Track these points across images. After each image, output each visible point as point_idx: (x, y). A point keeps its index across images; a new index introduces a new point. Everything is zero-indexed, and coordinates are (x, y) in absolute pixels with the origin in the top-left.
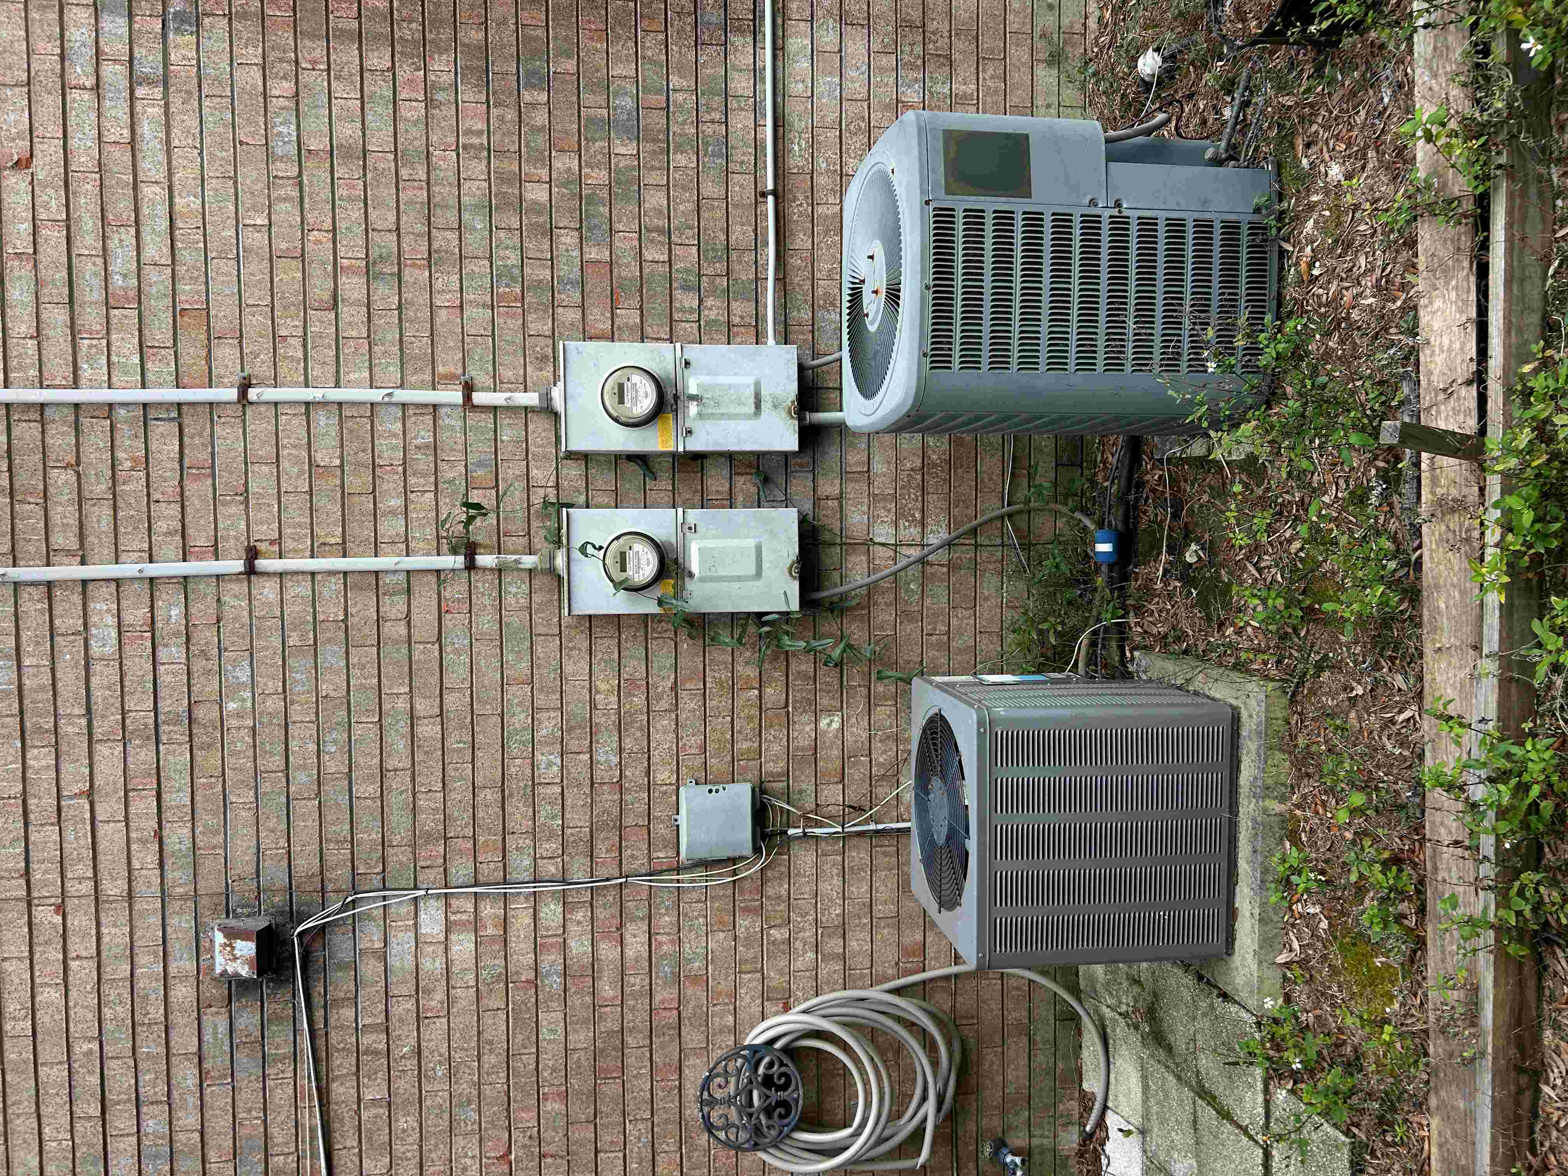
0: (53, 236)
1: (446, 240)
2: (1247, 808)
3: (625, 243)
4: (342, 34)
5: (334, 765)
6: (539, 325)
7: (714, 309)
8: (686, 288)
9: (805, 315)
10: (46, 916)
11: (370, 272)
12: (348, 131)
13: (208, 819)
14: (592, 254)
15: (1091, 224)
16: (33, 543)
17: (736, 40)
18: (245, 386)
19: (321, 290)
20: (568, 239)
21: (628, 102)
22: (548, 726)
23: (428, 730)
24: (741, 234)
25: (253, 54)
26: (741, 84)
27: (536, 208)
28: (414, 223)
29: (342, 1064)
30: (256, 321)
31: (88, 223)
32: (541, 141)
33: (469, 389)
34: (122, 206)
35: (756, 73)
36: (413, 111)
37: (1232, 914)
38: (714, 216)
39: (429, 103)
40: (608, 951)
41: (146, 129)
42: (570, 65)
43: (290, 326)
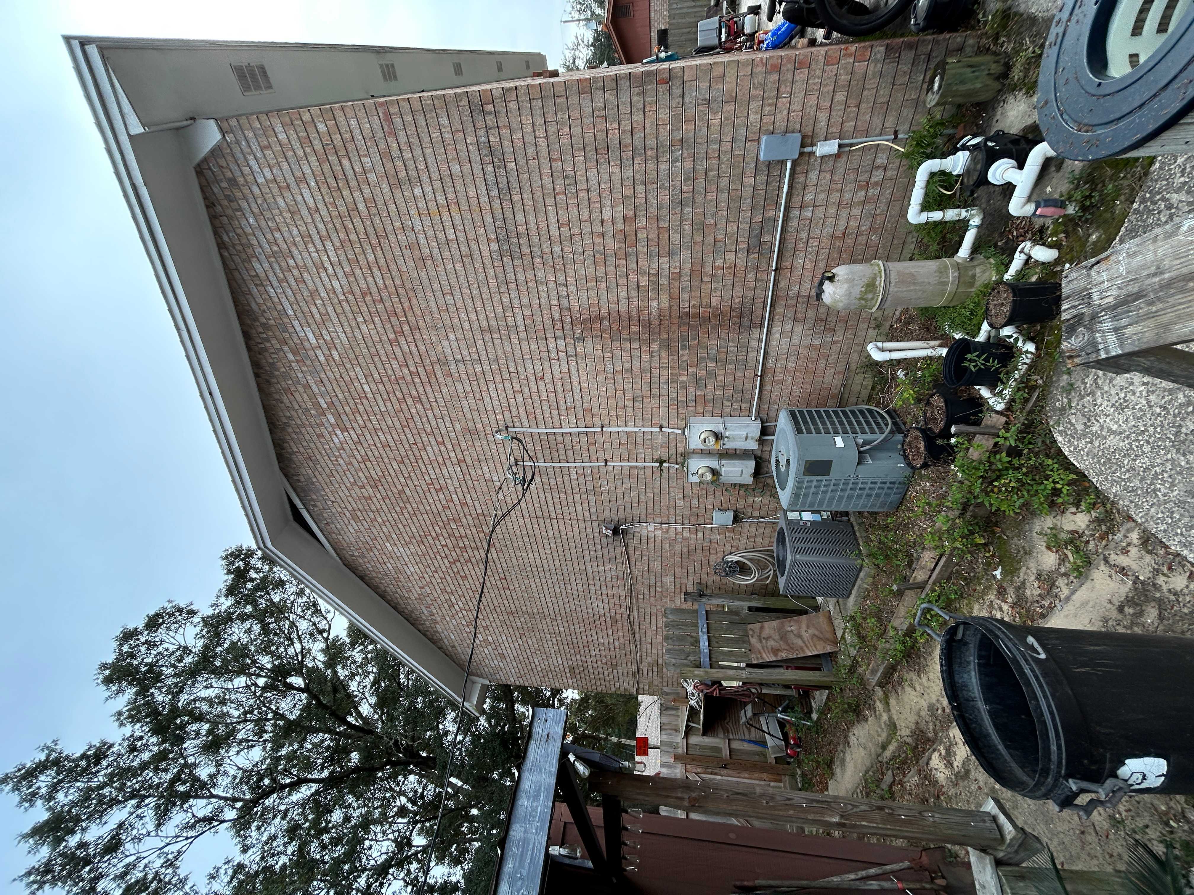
0: (552, 395)
1: (655, 391)
3: (710, 390)
4: (625, 339)
5: (627, 499)
6: (682, 411)
7: (736, 406)
8: (728, 400)
9: (767, 406)
11: (634, 399)
12: (627, 365)
13: (599, 508)
14: (699, 393)
15: (847, 482)
16: (556, 459)
17: (754, 330)
18: (602, 427)
19: (621, 404)
20: (692, 390)
21: (714, 352)
22: (680, 496)
23: (650, 495)
24: (748, 386)
25: (599, 347)
26: (754, 344)
27: (683, 382)
28: (646, 387)
30: (604, 412)
31: (560, 392)
32: (685, 364)
33: (661, 427)
34: (568, 387)
35: (760, 340)
36: (646, 358)
38: (739, 383)
39: (651, 356)
40: (693, 536)
41: (572, 368)
42: (696, 342)
43: (613, 413)
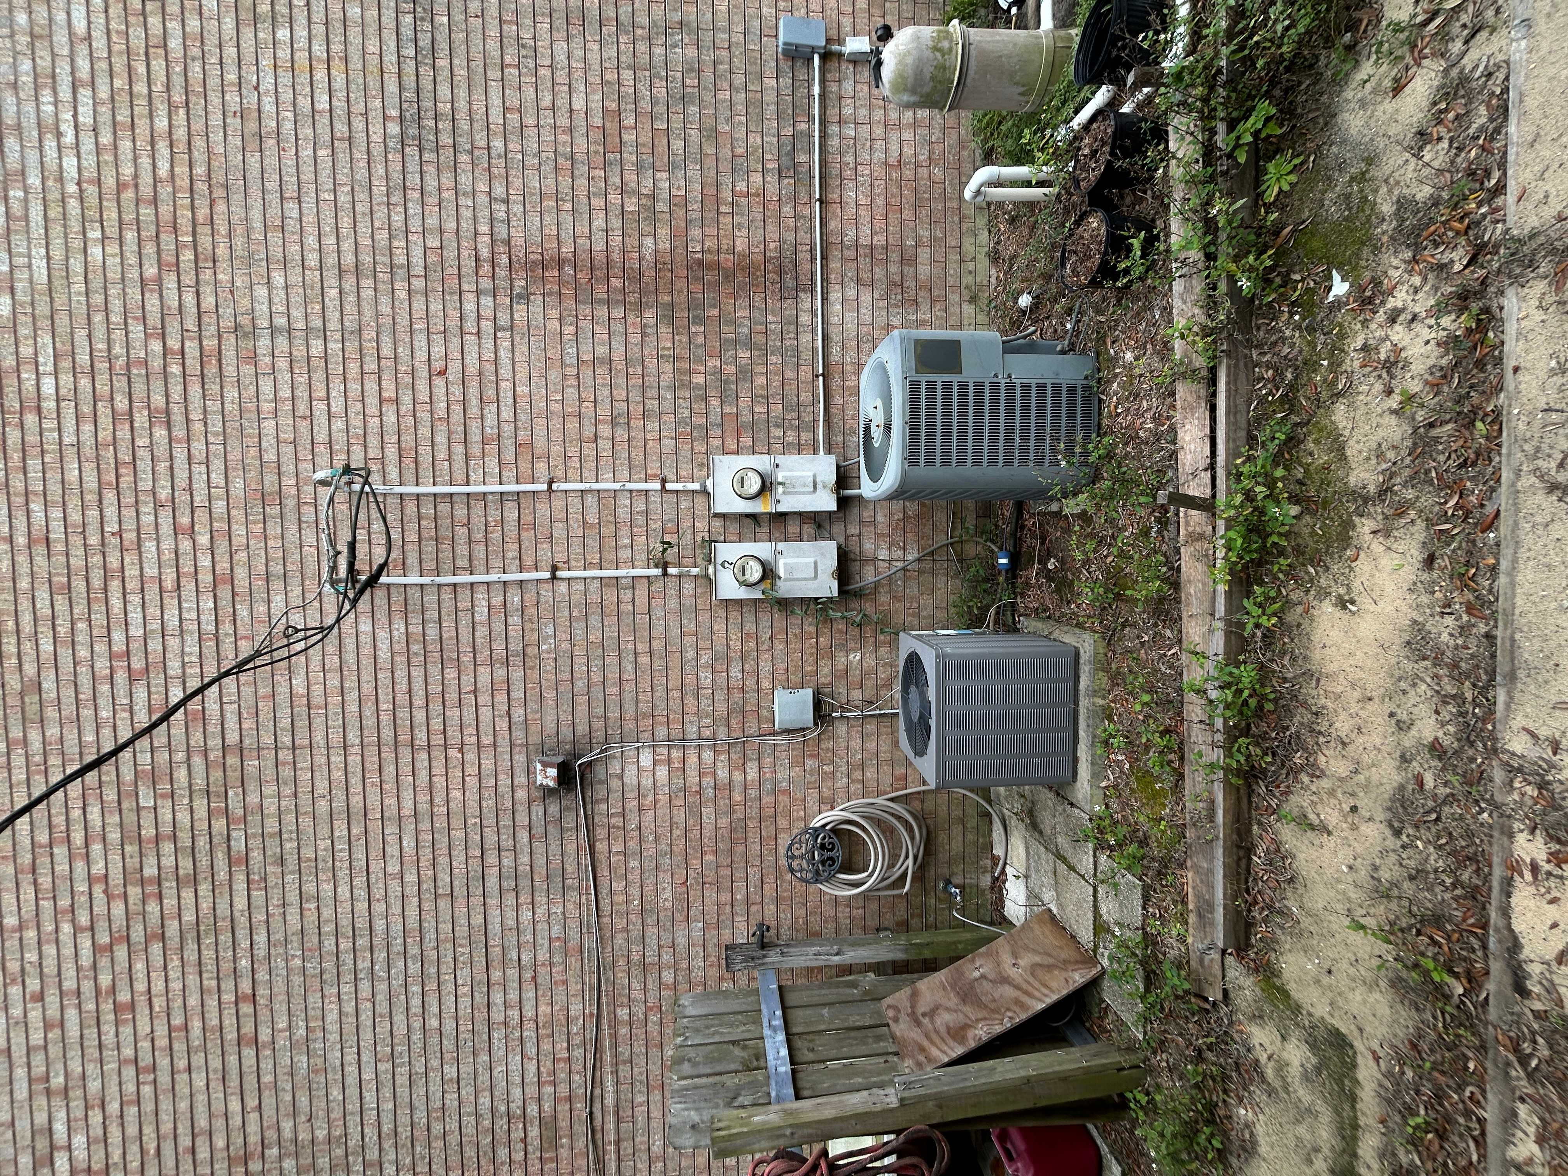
0: (457, 408)
1: (652, 404)
2: (1084, 703)
3: (745, 402)
4: (600, 302)
5: (596, 678)
6: (700, 447)
7: (791, 436)
8: (777, 426)
9: (840, 439)
10: (454, 753)
11: (614, 423)
12: (602, 351)
13: (533, 705)
14: (727, 409)
15: (995, 387)
16: (447, 566)
17: (802, 295)
18: (551, 482)
19: (589, 432)
20: (715, 402)
21: (746, 330)
22: (705, 658)
23: (644, 660)
24: (805, 397)
25: (555, 313)
26: (805, 319)
27: (698, 387)
28: (635, 396)
29: (601, 833)
30: (556, 449)
31: (474, 402)
32: (700, 352)
33: (664, 482)
34: (490, 393)
35: (813, 313)
36: (635, 339)
37: (1075, 760)
38: (791, 389)
39: (643, 334)
40: (738, 776)
41: (502, 353)
42: (715, 312)
43: (573, 451)
